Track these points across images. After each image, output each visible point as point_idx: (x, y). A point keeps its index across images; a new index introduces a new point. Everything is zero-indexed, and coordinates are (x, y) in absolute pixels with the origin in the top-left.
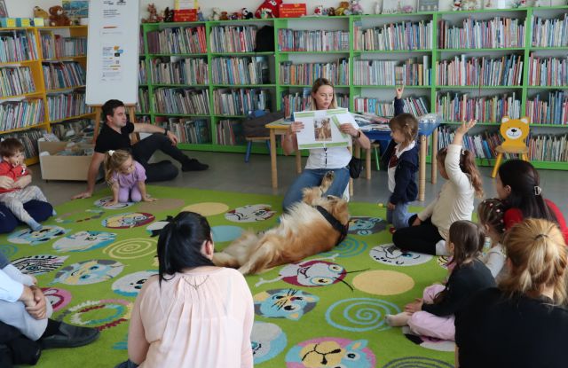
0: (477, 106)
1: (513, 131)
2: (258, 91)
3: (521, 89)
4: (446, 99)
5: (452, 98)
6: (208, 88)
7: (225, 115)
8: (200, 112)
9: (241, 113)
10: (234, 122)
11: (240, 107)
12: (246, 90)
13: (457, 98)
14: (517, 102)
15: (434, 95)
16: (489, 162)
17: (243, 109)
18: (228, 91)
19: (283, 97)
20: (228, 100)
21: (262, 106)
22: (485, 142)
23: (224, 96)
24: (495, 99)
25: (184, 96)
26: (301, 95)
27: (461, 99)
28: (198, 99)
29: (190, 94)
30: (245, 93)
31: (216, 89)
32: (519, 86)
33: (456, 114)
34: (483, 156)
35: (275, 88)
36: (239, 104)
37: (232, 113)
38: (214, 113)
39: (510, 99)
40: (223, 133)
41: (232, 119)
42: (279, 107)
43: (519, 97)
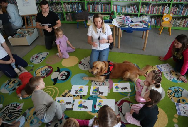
0: (155, 9)
1: (167, 18)
2: (78, 3)
3: (171, 3)
4: (144, 6)
5: (146, 6)
6: (61, 3)
7: (68, 12)
8: (59, 11)
9: (73, 11)
10: (71, 14)
11: (73, 9)
12: (74, 3)
13: (148, 6)
14: (168, 8)
15: (140, 4)
16: (156, 27)
17: (74, 10)
18: (68, 3)
19: (87, 5)
20: (68, 7)
21: (80, 8)
22: (155, 21)
23: (67, 5)
24: (161, 7)
25: (53, 6)
26: (94, 4)
27: (149, 6)
28: (58, 7)
29: (55, 5)
30: (74, 4)
31: (64, 3)
32: (170, 2)
33: (147, 11)
34: (154, 25)
35: (84, 2)
36: (72, 8)
37: (71, 11)
38: (64, 11)
39: (166, 6)
40: (68, 18)
41: (70, 13)
42: (86, 9)
43: (169, 6)
